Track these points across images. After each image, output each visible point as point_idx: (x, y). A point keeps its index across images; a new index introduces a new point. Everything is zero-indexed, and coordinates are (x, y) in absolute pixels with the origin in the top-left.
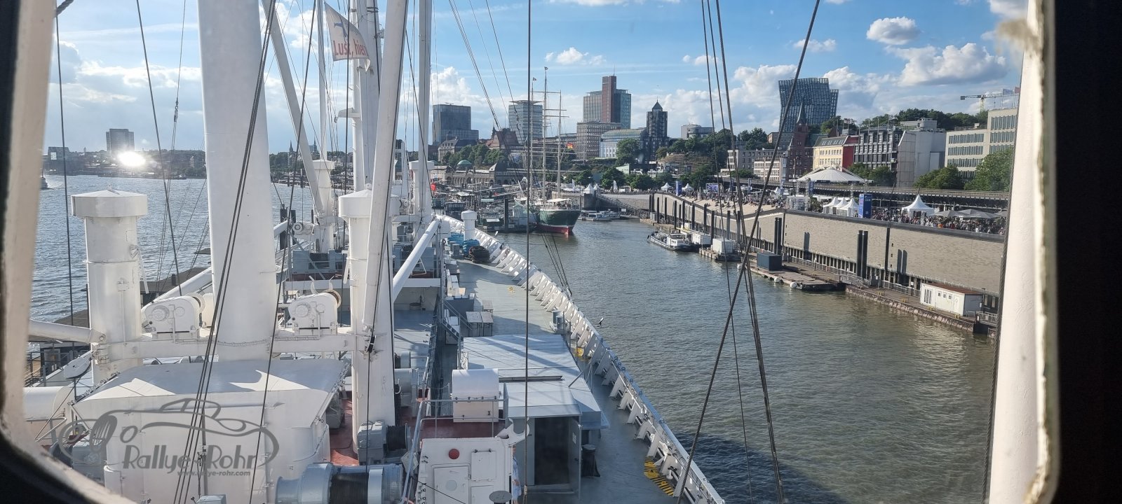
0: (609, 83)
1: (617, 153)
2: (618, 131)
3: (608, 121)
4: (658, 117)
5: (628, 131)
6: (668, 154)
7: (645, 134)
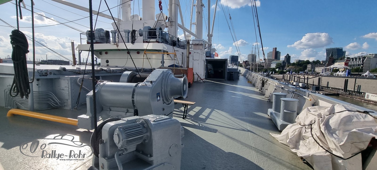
0: (275, 49)
1: (275, 66)
2: (276, 61)
3: (274, 59)
4: (288, 58)
5: (279, 61)
6: (290, 66)
7: (284, 62)
